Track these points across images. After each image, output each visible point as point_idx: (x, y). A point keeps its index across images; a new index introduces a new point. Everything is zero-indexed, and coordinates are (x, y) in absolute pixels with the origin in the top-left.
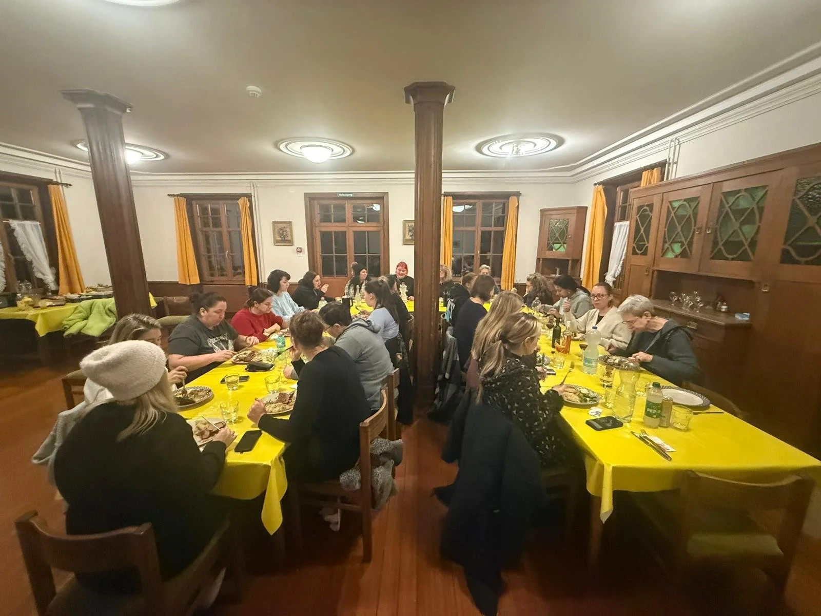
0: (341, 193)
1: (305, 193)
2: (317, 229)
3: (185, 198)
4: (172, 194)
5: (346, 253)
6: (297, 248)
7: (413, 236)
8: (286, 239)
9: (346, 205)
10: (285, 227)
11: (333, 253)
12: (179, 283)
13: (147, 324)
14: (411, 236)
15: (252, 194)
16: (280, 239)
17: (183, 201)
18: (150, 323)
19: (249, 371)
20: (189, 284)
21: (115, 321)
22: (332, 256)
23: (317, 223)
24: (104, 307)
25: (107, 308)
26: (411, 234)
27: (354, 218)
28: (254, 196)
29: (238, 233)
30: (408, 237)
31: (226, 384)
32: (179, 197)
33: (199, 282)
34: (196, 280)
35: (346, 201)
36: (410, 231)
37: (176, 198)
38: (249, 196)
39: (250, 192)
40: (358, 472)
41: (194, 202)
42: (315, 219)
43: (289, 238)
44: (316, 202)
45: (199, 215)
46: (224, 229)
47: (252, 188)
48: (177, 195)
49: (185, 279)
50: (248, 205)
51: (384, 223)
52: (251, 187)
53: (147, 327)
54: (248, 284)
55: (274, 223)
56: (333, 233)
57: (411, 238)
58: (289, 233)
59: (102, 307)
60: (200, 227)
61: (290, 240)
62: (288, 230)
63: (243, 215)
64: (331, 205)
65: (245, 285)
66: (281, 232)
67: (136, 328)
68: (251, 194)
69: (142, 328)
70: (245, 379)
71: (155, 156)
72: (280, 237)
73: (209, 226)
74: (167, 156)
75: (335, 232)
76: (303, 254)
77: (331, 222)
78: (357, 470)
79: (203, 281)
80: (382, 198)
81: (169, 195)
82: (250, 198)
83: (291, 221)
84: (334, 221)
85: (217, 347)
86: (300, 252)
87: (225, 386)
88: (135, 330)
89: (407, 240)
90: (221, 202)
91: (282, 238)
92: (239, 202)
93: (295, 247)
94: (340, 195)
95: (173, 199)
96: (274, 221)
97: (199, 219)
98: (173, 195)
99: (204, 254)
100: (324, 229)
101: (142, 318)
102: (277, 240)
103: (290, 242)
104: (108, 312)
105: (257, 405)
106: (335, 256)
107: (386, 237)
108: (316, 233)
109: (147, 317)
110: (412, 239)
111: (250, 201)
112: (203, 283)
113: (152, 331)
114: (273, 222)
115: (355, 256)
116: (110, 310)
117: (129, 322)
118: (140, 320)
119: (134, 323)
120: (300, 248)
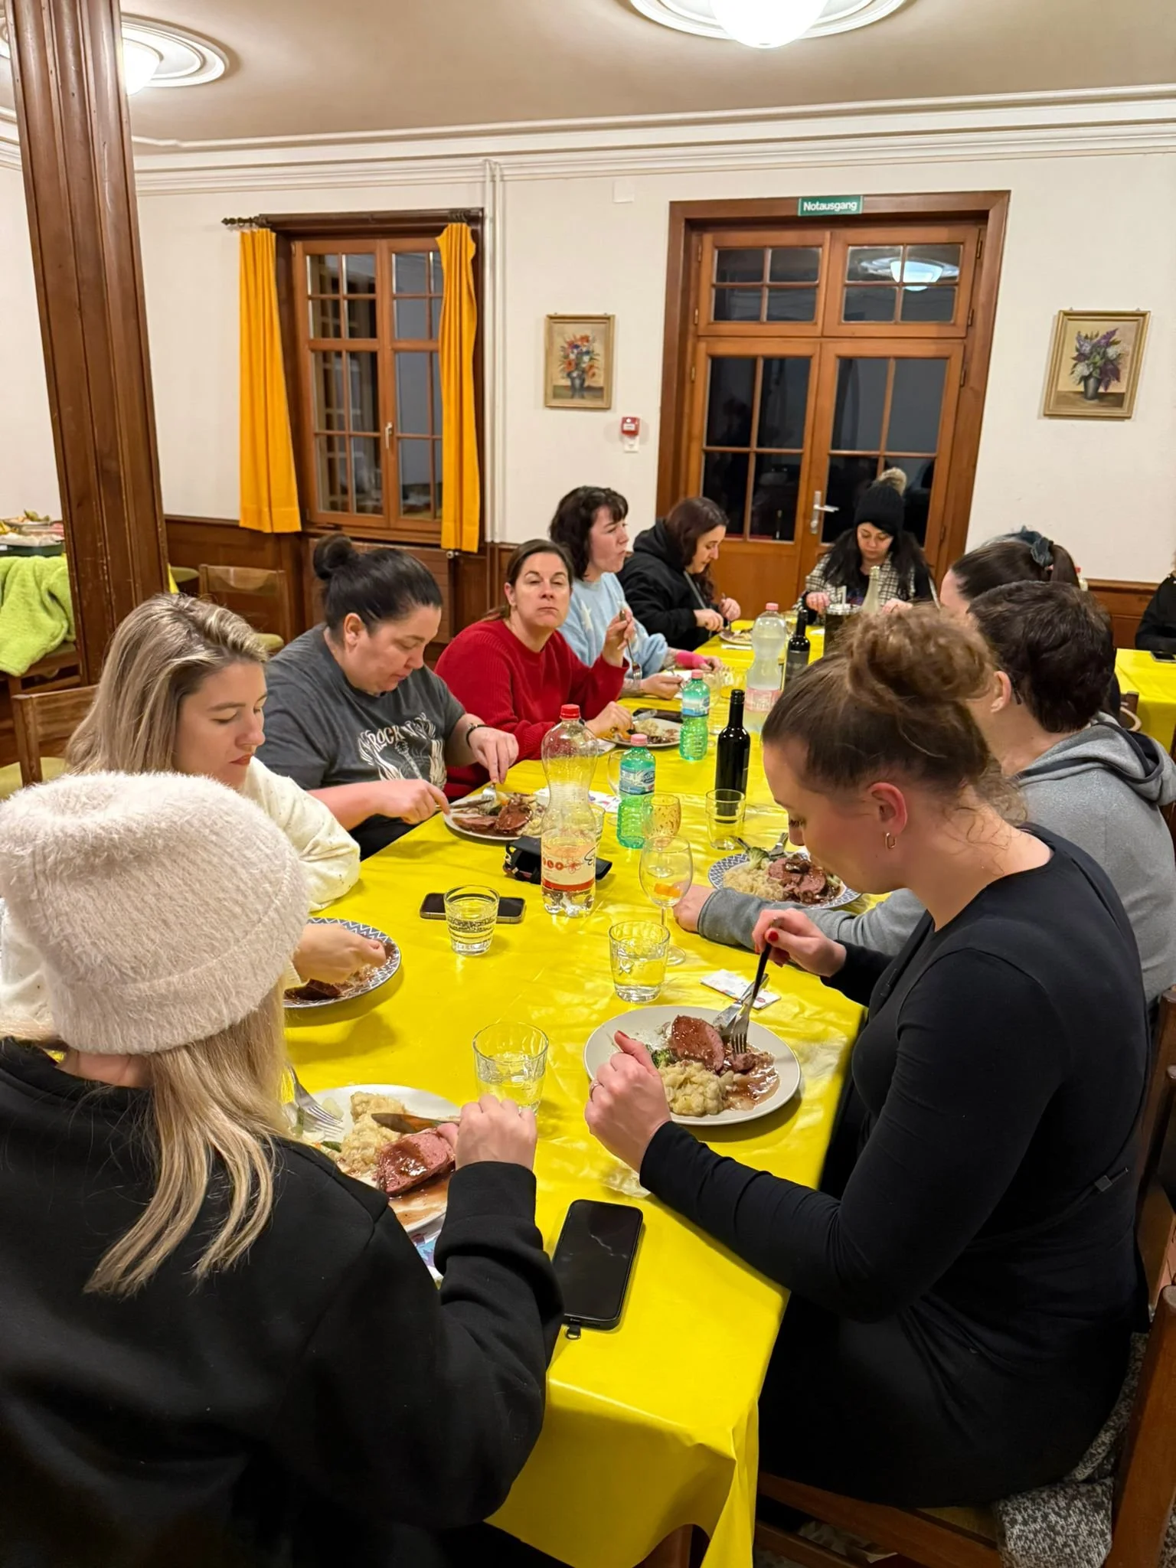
0: (813, 199)
1: (674, 206)
2: (702, 346)
3: (273, 230)
4: (236, 218)
5: (801, 447)
6: (624, 420)
7: (1092, 382)
8: (586, 384)
9: (824, 253)
10: (586, 339)
11: (747, 444)
12: (242, 524)
13: (215, 639)
14: (1085, 379)
15: (488, 212)
16: (568, 383)
17: (267, 238)
18: (231, 637)
19: (520, 877)
20: (267, 530)
21: (64, 631)
22: (746, 455)
23: (702, 324)
24: (38, 584)
25: (44, 587)
26: (1086, 373)
27: (848, 301)
28: (493, 221)
29: (427, 357)
30: (1069, 383)
31: (445, 924)
32: (256, 229)
33: (298, 528)
34: (289, 520)
35: (827, 234)
36: (1081, 357)
37: (247, 231)
38: (473, 219)
39: (480, 205)
40: (1101, 1522)
41: (297, 247)
42: (697, 306)
43: (599, 381)
44: (708, 238)
45: (310, 292)
46: (383, 344)
47: (489, 185)
48: (250, 221)
49: (260, 513)
50: (471, 253)
51: (971, 324)
52: (484, 182)
53: (219, 653)
54: (448, 541)
55: (553, 319)
56: (760, 364)
57: (1081, 388)
58: (600, 362)
59: (32, 584)
60: (312, 336)
61: (601, 389)
62: (598, 347)
63: (450, 292)
64: (765, 247)
65: (438, 546)
66: (572, 356)
67: (179, 654)
68: (482, 210)
69: (201, 654)
70: (511, 909)
71: (198, 65)
72: (569, 375)
73: (338, 334)
74: (234, 63)
75: (768, 361)
76: (642, 442)
77: (756, 318)
78: (1098, 1507)
79: (313, 524)
80: (979, 217)
81: (226, 222)
82: (479, 228)
83: (610, 313)
84: (770, 318)
85: (392, 767)
86: (633, 434)
87: (437, 929)
88: (178, 661)
89: (1063, 399)
90: (382, 244)
91: (573, 380)
92: (441, 240)
93: (613, 418)
94: (809, 207)
95: (236, 234)
96: (552, 313)
97: (310, 303)
98: (240, 220)
99: (317, 430)
100: (725, 348)
101: (201, 615)
102: (555, 387)
103: (601, 397)
104: (48, 600)
105: (638, 1079)
106: (760, 457)
107: (973, 382)
108: (694, 364)
109: (219, 610)
110: (1084, 394)
111: (478, 238)
112: (312, 530)
113: (236, 670)
114: (551, 318)
115: (832, 457)
116: (53, 596)
117: (157, 626)
118: (193, 620)
119: (174, 633)
120: (634, 420)
